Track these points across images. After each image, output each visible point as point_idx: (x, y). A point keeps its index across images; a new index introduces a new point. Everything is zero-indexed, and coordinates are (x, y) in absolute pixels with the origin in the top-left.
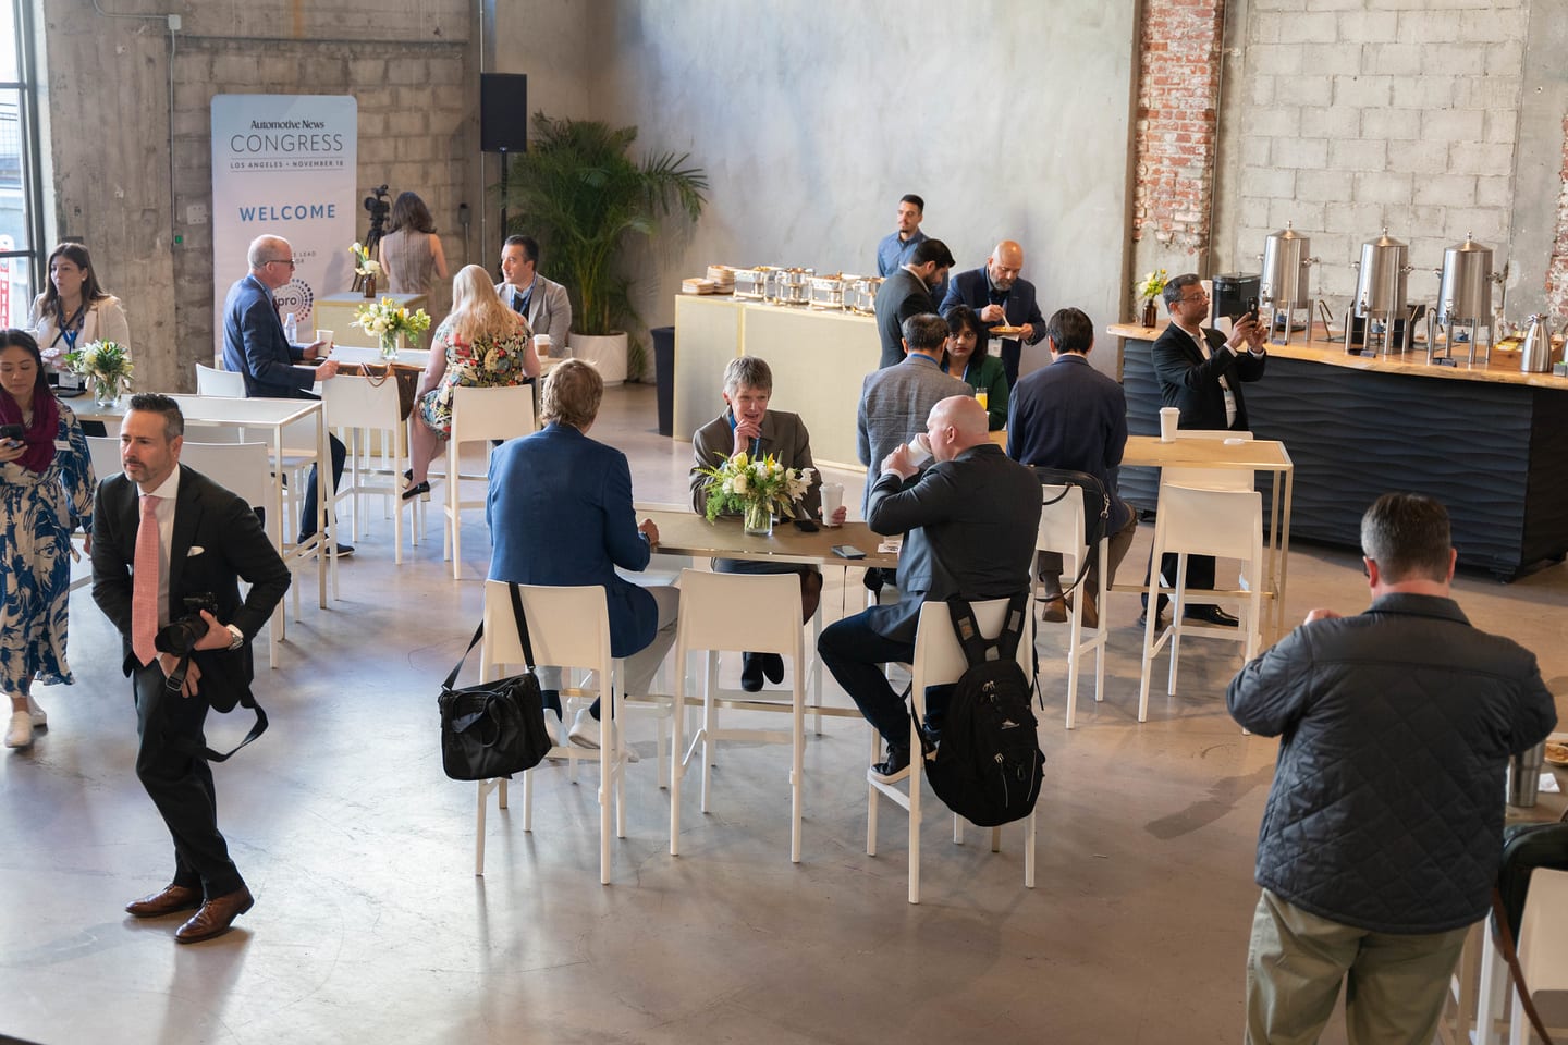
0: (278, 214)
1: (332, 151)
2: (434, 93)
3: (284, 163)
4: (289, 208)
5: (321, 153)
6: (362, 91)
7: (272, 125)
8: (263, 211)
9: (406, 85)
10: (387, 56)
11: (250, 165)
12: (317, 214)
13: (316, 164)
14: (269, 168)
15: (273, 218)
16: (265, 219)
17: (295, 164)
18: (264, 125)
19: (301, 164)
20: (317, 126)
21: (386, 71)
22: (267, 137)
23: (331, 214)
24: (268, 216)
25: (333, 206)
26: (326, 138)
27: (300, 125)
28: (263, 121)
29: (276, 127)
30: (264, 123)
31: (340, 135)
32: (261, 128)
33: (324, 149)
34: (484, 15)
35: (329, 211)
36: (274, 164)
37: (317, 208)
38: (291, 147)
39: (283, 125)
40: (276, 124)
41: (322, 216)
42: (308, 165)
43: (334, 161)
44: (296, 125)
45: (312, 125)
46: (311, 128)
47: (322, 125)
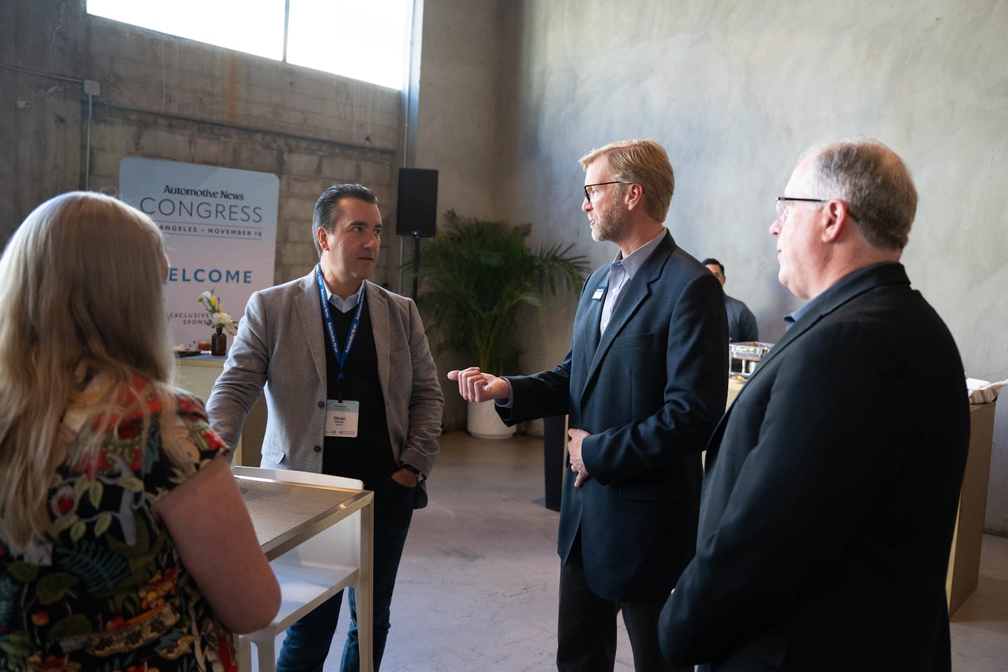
0: (190, 276)
1: (250, 223)
3: (199, 228)
4: (203, 271)
5: (239, 223)
6: (296, 180)
7: (187, 192)
8: (175, 272)
10: (321, 153)
12: (233, 279)
13: (234, 232)
14: (182, 232)
15: (184, 280)
16: (176, 280)
17: (210, 231)
18: (178, 191)
19: (217, 231)
20: (236, 197)
21: (319, 166)
22: (181, 203)
23: (248, 279)
24: (180, 277)
25: (250, 272)
26: (245, 210)
27: (219, 195)
28: (177, 188)
29: (191, 194)
30: (179, 189)
31: (260, 208)
32: (176, 193)
33: (242, 220)
34: (408, 127)
35: (246, 277)
36: (187, 229)
37: (233, 273)
38: (207, 214)
39: (199, 193)
40: (192, 191)
41: (238, 281)
42: (225, 232)
43: (253, 231)
44: (214, 194)
45: (232, 197)
46: (230, 199)
47: (242, 197)
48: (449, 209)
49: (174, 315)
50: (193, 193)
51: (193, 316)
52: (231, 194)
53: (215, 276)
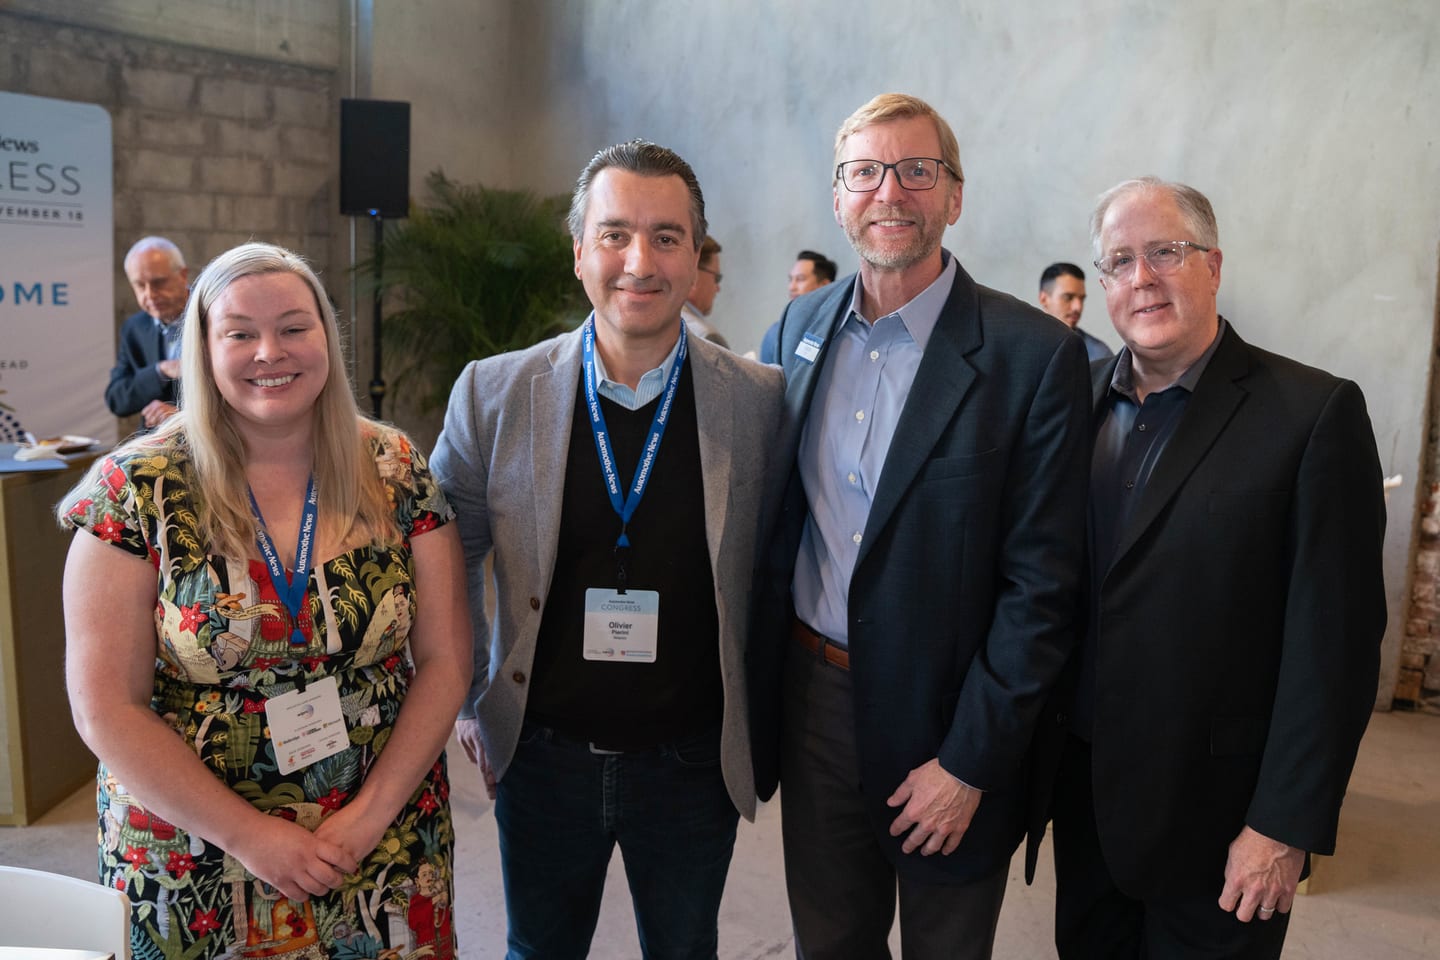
1: (57, 196)
2: (281, 138)
5: (33, 195)
6: (150, 117)
9: (231, 119)
10: (197, 71)
12: (29, 298)
13: (23, 212)
20: (21, 146)
21: (195, 98)
23: (60, 298)
25: (64, 285)
26: (43, 170)
31: (74, 169)
33: (40, 190)
34: (357, 28)
35: (56, 294)
37: (28, 288)
41: (40, 301)
42: (5, 212)
43: (64, 212)
45: (12, 146)
46: (9, 149)
47: (34, 147)
48: (436, 171)
52: (10, 142)
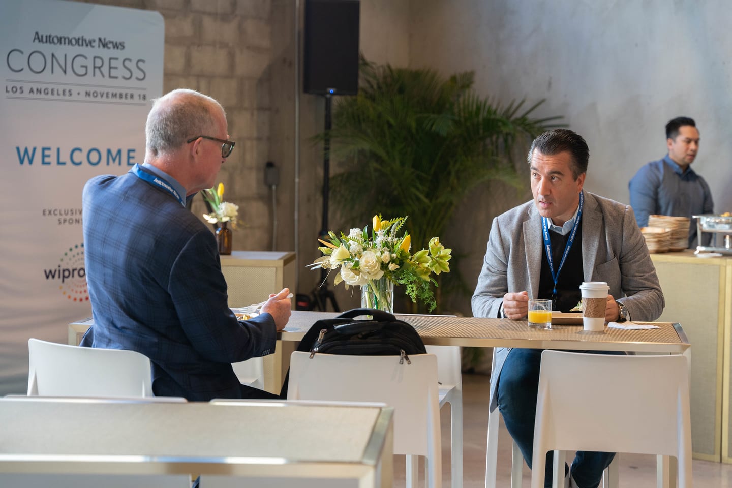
0: (65, 157)
1: (133, 83)
2: (241, 30)
3: (75, 92)
4: (80, 150)
5: (120, 82)
8: (47, 152)
9: (210, 14)
11: (31, 91)
12: (114, 160)
13: (114, 95)
14: (56, 96)
15: (59, 163)
16: (49, 163)
17: (88, 94)
18: (49, 39)
19: (95, 94)
20: (116, 46)
22: (53, 55)
23: (131, 161)
24: (53, 159)
25: (133, 151)
26: (127, 63)
27: (96, 44)
28: (48, 34)
29: (65, 43)
30: (50, 36)
31: (143, 61)
32: (46, 42)
33: (124, 78)
35: (130, 157)
36: (61, 92)
37: (114, 153)
38: (83, 71)
39: (74, 42)
40: (65, 39)
41: (120, 164)
42: (105, 95)
43: (136, 94)
44: (90, 42)
45: (110, 45)
46: (109, 48)
47: (122, 46)
49: (47, 212)
50: (67, 40)
51: (70, 213)
52: (110, 42)
53: (94, 157)
